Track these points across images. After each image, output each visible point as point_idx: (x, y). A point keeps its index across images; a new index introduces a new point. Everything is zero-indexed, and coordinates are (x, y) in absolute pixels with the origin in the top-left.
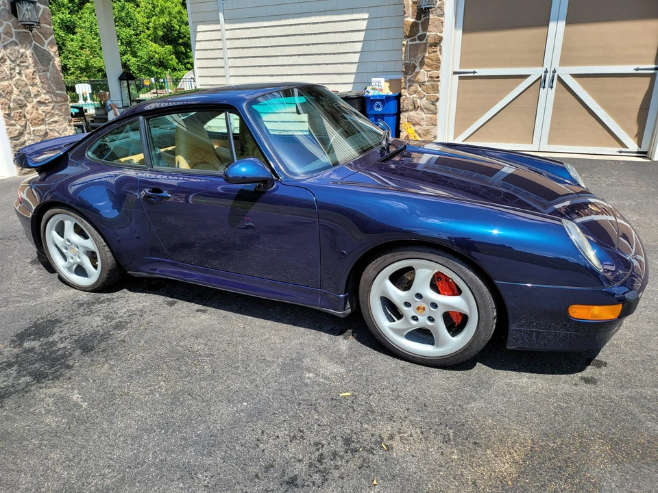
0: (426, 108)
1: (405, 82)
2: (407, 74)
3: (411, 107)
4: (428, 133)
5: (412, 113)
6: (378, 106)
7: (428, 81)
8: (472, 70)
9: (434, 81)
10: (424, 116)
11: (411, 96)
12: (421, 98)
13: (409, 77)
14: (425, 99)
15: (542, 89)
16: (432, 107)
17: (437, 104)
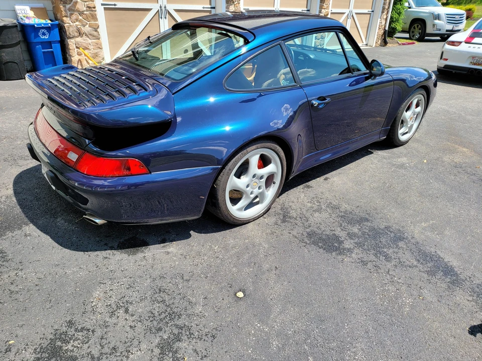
0: (90, 35)
1: (65, 11)
2: (66, 3)
3: (77, 34)
4: (97, 56)
5: (79, 39)
6: (44, 34)
7: (87, 11)
8: (113, 3)
9: (92, 11)
10: (90, 41)
11: (74, 24)
12: (84, 26)
13: (68, 6)
14: (87, 26)
15: (160, 19)
16: (95, 33)
17: (98, 30)
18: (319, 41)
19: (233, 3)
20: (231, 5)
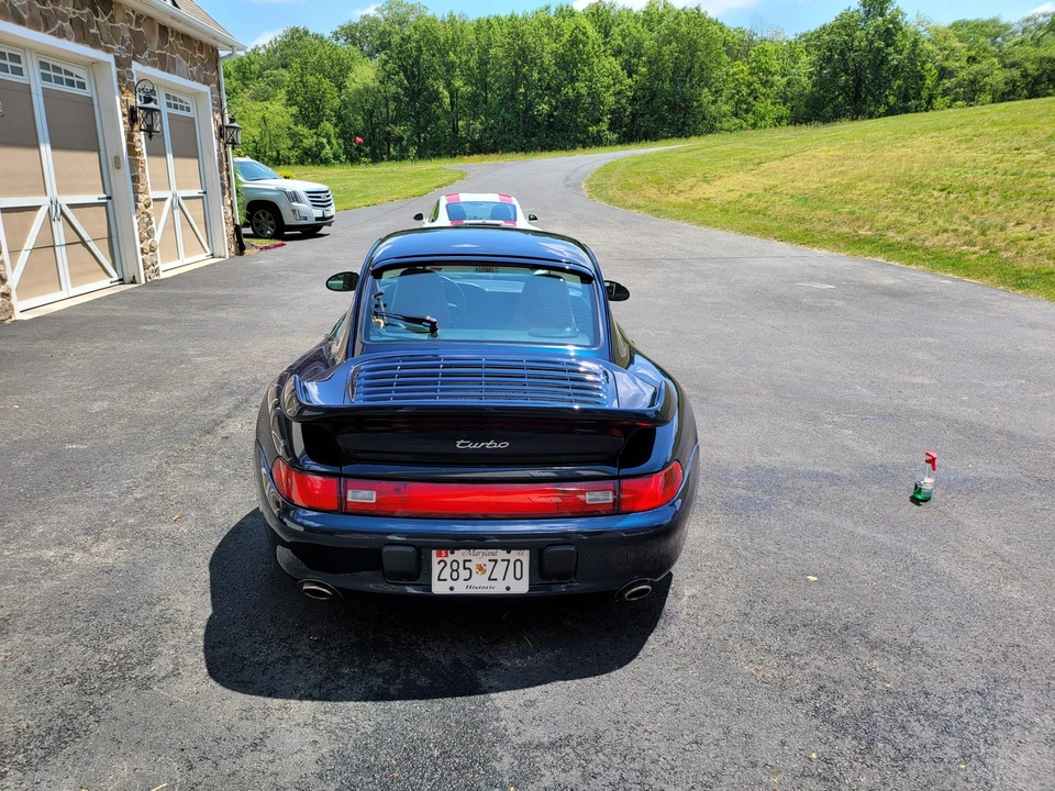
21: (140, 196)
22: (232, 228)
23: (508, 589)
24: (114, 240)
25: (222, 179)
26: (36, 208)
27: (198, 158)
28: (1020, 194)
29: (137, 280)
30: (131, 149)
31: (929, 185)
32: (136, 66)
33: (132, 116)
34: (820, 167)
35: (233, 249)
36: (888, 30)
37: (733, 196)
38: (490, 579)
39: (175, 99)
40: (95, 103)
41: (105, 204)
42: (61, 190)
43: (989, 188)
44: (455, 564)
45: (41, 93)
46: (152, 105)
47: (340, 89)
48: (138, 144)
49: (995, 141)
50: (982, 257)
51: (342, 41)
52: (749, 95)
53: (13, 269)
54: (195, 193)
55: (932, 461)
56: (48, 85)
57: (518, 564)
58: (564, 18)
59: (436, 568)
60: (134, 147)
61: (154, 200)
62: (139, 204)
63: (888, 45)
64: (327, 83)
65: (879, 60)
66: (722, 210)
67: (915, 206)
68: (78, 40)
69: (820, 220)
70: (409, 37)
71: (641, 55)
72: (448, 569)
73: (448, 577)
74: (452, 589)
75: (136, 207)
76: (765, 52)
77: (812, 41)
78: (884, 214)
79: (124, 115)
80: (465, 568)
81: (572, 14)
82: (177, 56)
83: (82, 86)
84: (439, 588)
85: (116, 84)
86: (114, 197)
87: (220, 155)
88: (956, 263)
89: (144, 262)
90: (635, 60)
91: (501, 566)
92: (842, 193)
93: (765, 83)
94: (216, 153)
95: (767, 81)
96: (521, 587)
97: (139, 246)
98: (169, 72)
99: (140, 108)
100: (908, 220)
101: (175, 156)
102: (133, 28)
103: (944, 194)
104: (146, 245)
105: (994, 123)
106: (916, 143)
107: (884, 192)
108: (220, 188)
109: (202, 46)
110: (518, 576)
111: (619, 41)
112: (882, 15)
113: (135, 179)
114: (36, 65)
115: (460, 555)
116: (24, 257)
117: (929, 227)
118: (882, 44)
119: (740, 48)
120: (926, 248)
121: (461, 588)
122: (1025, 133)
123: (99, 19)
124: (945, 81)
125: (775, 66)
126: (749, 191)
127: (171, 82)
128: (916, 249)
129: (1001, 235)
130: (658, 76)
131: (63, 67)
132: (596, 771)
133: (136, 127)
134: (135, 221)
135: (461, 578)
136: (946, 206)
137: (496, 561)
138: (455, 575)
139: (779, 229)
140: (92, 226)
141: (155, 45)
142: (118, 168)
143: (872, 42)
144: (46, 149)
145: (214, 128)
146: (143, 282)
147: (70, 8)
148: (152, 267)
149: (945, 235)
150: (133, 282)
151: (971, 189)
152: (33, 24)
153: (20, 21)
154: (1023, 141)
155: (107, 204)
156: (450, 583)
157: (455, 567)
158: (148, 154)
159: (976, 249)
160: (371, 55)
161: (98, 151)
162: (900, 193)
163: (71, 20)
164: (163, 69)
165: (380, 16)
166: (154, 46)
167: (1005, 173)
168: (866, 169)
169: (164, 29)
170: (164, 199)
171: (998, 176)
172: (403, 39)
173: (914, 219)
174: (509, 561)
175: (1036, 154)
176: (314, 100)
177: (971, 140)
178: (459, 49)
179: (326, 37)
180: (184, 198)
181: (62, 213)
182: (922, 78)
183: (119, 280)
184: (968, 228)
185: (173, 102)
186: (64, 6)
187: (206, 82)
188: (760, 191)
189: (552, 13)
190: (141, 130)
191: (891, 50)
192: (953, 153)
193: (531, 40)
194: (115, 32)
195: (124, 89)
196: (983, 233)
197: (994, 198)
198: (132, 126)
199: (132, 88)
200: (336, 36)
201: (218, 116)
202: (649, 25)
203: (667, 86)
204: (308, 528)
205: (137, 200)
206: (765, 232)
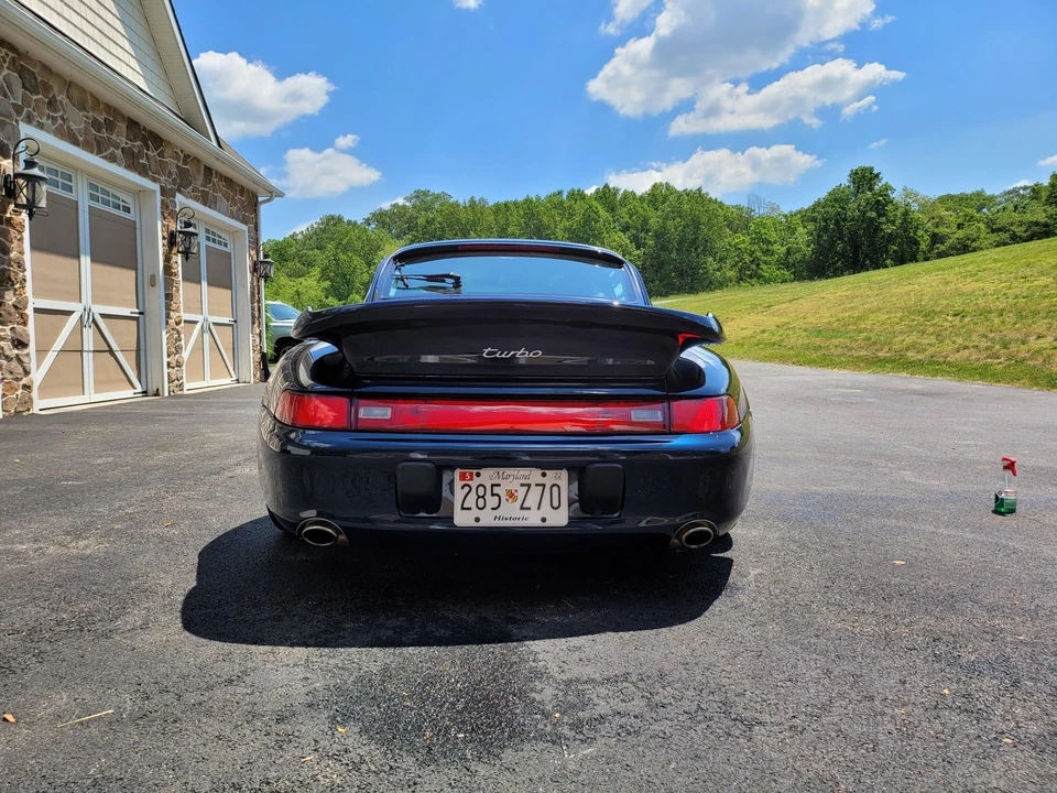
18: (174, 371)
19: (13, 285)
20: (8, 290)
21: (172, 313)
22: (259, 356)
23: (544, 520)
24: (142, 353)
25: (253, 309)
26: (69, 313)
27: (231, 289)
28: (1036, 313)
29: (160, 392)
30: (168, 269)
31: (941, 312)
32: (179, 198)
33: (171, 240)
34: (829, 305)
35: (258, 375)
36: (878, 202)
37: (748, 333)
38: (522, 508)
39: (214, 234)
40: (138, 226)
41: (137, 319)
42: (95, 300)
43: (1003, 310)
44: (481, 489)
45: (87, 210)
46: (191, 229)
47: (369, 266)
48: (174, 266)
49: (1001, 274)
50: (1009, 366)
51: (373, 226)
52: (752, 262)
53: (38, 367)
54: (226, 320)
55: (1010, 466)
56: (95, 204)
57: (555, 489)
58: (576, 200)
59: (459, 493)
60: (171, 267)
61: (185, 321)
62: (170, 321)
63: (880, 215)
64: (357, 260)
65: (873, 228)
66: (737, 345)
67: (931, 329)
68: (128, 167)
69: (836, 347)
70: (433, 219)
71: (648, 231)
72: (473, 496)
73: (473, 506)
74: (477, 520)
75: (167, 323)
76: (764, 226)
77: (807, 216)
78: (900, 338)
79: (164, 238)
80: (493, 495)
81: (582, 196)
82: (219, 195)
83: (127, 210)
84: (462, 519)
85: (159, 210)
86: (147, 313)
87: (252, 288)
88: (983, 373)
89: (169, 375)
90: (643, 235)
91: (535, 492)
92: (855, 324)
93: (766, 252)
94: (249, 285)
95: (768, 251)
96: (559, 518)
97: (166, 360)
98: (210, 207)
99: (180, 232)
100: (926, 341)
101: (210, 284)
102: (180, 164)
103: (958, 318)
104: (173, 360)
105: (995, 261)
106: (922, 280)
107: (897, 320)
108: (250, 318)
109: (243, 190)
110: (556, 504)
111: (627, 218)
112: (871, 189)
113: (169, 297)
114: (85, 186)
115: (488, 476)
116: (50, 357)
117: (948, 346)
118: (874, 214)
119: (739, 221)
120: (949, 362)
121: (488, 520)
122: (1028, 265)
123: (149, 153)
124: (938, 245)
125: (773, 236)
126: (762, 328)
127: (211, 217)
128: (940, 364)
129: (1025, 347)
130: (664, 248)
131: (111, 191)
132: (665, 701)
133: (175, 250)
134: (165, 336)
135: (489, 506)
136: (963, 327)
137: (529, 486)
138: (481, 501)
139: (796, 356)
140: (122, 338)
141: (199, 183)
142: (153, 285)
143: (865, 212)
144: (86, 260)
145: (249, 263)
146: (166, 394)
147: (124, 139)
148: (176, 382)
149: (967, 351)
150: (157, 394)
151: (985, 313)
152: (87, 146)
153: (75, 142)
154: (1028, 272)
155: (139, 319)
156: (475, 513)
157: (481, 493)
158: (183, 279)
159: (1002, 360)
160: (398, 237)
161: (136, 270)
162: (914, 320)
163: (123, 148)
164: (205, 204)
165: (408, 204)
166: (199, 181)
167: (1016, 297)
168: (876, 304)
169: (208, 170)
170: (196, 322)
171: (1010, 300)
172: (427, 221)
173: (933, 339)
174: (544, 485)
175: (1043, 281)
176: (345, 275)
177: (976, 274)
178: (479, 229)
179: (359, 223)
180: (215, 324)
181: (94, 320)
182: (916, 243)
183: (143, 392)
184: (989, 344)
185: (212, 236)
186: (118, 135)
187: (244, 221)
188: (773, 328)
189: (565, 197)
190: (179, 252)
191: (883, 219)
192: (960, 285)
193: (545, 219)
194: (163, 165)
195: (166, 215)
196: (1005, 346)
197: (1011, 318)
198: (171, 249)
199: (174, 216)
200: (368, 222)
201: (253, 253)
202: (654, 205)
203: (674, 255)
204: (316, 451)
205: (168, 316)
206: (784, 359)
